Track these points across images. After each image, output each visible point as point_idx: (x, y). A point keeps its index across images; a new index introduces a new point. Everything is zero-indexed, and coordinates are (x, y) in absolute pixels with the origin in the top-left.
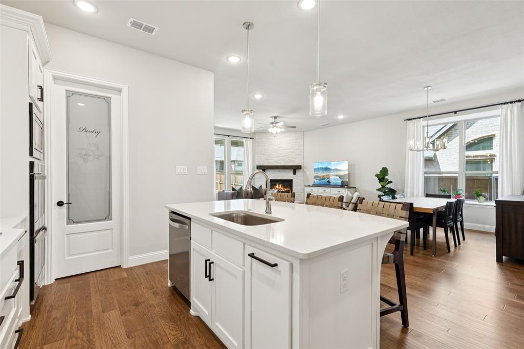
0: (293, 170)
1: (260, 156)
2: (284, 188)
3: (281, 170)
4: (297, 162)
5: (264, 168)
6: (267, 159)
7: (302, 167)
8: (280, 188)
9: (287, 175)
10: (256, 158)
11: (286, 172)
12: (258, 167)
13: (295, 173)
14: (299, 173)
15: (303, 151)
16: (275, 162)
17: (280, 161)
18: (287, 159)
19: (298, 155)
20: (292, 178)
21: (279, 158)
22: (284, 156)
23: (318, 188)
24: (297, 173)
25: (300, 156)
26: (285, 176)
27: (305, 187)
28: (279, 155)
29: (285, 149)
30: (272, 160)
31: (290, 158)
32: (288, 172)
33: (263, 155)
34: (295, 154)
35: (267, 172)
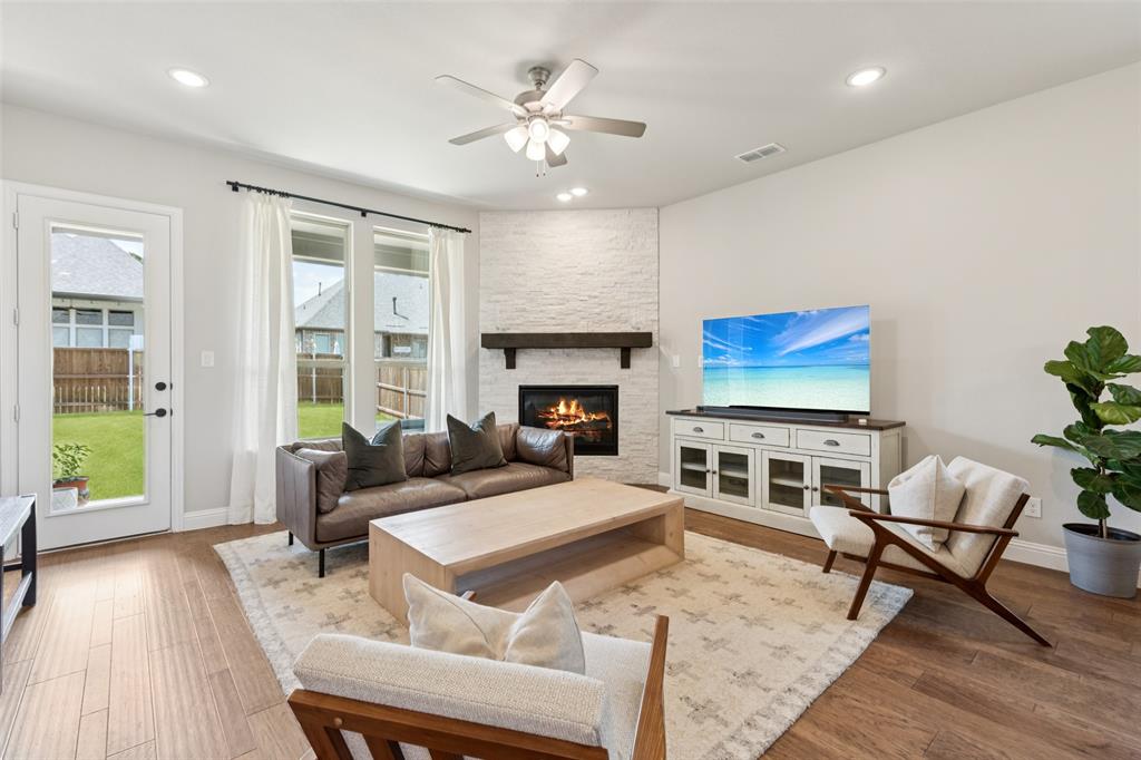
0: (618, 352)
1: (495, 297)
2: (587, 413)
3: (575, 352)
4: (634, 321)
5: (510, 346)
6: (524, 310)
7: (655, 338)
8: (573, 411)
9: (597, 370)
10: (483, 305)
11: (594, 358)
12: (490, 341)
13: (625, 364)
14: (640, 361)
15: (655, 279)
16: (553, 322)
17: (572, 317)
18: (597, 310)
19: (639, 293)
20: (617, 379)
21: (567, 305)
22: (586, 298)
23: (727, 422)
24: (633, 362)
25: (643, 300)
26: (591, 374)
27: (672, 418)
28: (568, 296)
29: (591, 274)
30: (541, 315)
31: (609, 308)
32: (602, 358)
33: (506, 297)
34: (628, 289)
35: (523, 359)
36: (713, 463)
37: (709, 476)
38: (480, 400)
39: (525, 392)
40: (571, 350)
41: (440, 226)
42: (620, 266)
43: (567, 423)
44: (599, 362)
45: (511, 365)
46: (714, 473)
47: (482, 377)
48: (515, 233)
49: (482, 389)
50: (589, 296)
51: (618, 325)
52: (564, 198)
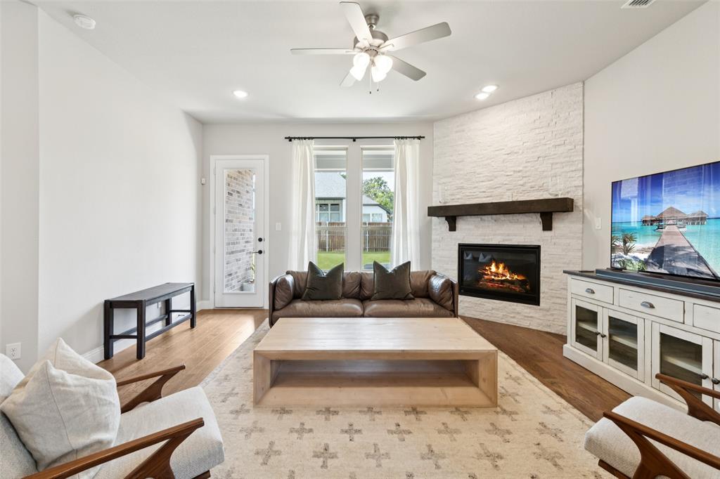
0: (540, 217)
1: (443, 181)
3: (502, 217)
5: (451, 215)
6: (462, 188)
7: (578, 203)
8: (501, 270)
10: (435, 187)
11: (518, 222)
12: (433, 211)
13: (547, 226)
14: (562, 225)
15: (580, 147)
16: (483, 194)
17: (500, 190)
18: (521, 182)
19: (562, 163)
20: (539, 240)
21: (496, 180)
22: (512, 173)
23: (617, 286)
24: (555, 225)
25: (566, 169)
26: (515, 235)
27: (569, 277)
28: (496, 174)
29: (516, 153)
30: (475, 190)
31: (532, 179)
32: (525, 222)
33: (450, 179)
34: (551, 161)
35: (462, 224)
36: (603, 327)
37: (599, 339)
38: (433, 253)
39: (463, 249)
40: (498, 216)
41: (402, 138)
42: (543, 142)
43: (496, 278)
44: (522, 226)
45: (453, 228)
46: (603, 336)
47: (434, 237)
48: (457, 132)
49: (434, 245)
50: (514, 171)
51: (541, 193)
52: (481, 97)
